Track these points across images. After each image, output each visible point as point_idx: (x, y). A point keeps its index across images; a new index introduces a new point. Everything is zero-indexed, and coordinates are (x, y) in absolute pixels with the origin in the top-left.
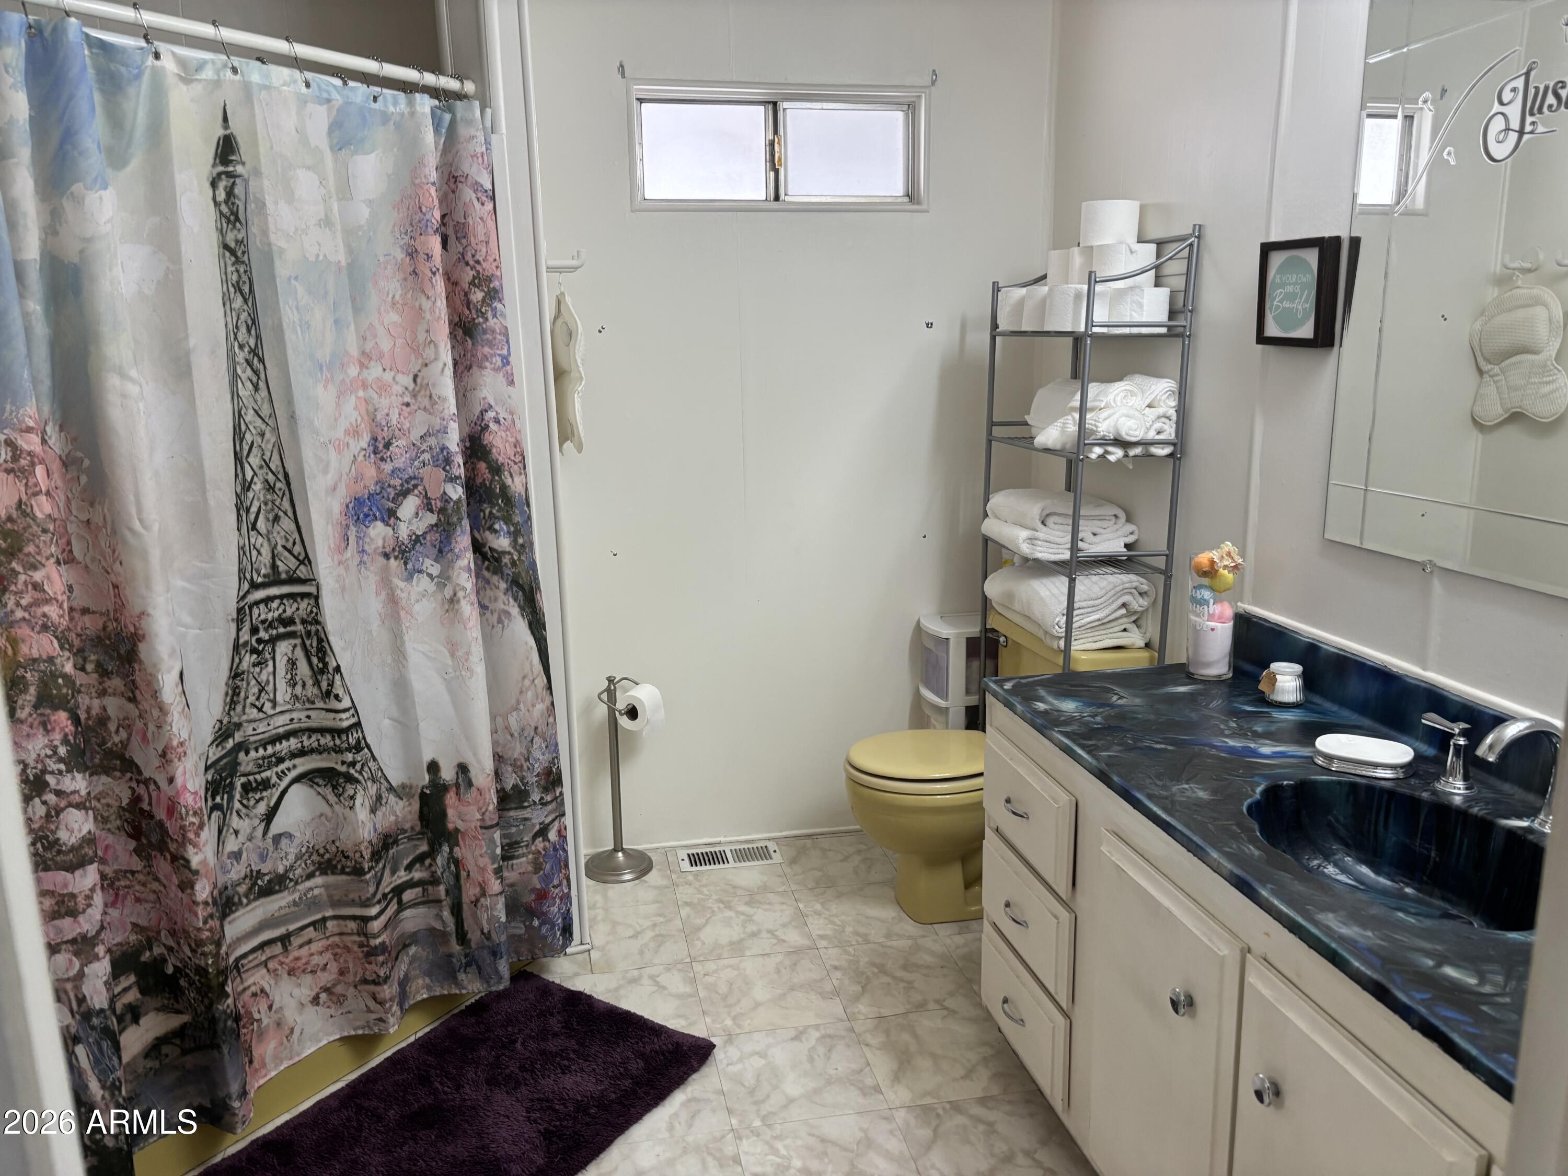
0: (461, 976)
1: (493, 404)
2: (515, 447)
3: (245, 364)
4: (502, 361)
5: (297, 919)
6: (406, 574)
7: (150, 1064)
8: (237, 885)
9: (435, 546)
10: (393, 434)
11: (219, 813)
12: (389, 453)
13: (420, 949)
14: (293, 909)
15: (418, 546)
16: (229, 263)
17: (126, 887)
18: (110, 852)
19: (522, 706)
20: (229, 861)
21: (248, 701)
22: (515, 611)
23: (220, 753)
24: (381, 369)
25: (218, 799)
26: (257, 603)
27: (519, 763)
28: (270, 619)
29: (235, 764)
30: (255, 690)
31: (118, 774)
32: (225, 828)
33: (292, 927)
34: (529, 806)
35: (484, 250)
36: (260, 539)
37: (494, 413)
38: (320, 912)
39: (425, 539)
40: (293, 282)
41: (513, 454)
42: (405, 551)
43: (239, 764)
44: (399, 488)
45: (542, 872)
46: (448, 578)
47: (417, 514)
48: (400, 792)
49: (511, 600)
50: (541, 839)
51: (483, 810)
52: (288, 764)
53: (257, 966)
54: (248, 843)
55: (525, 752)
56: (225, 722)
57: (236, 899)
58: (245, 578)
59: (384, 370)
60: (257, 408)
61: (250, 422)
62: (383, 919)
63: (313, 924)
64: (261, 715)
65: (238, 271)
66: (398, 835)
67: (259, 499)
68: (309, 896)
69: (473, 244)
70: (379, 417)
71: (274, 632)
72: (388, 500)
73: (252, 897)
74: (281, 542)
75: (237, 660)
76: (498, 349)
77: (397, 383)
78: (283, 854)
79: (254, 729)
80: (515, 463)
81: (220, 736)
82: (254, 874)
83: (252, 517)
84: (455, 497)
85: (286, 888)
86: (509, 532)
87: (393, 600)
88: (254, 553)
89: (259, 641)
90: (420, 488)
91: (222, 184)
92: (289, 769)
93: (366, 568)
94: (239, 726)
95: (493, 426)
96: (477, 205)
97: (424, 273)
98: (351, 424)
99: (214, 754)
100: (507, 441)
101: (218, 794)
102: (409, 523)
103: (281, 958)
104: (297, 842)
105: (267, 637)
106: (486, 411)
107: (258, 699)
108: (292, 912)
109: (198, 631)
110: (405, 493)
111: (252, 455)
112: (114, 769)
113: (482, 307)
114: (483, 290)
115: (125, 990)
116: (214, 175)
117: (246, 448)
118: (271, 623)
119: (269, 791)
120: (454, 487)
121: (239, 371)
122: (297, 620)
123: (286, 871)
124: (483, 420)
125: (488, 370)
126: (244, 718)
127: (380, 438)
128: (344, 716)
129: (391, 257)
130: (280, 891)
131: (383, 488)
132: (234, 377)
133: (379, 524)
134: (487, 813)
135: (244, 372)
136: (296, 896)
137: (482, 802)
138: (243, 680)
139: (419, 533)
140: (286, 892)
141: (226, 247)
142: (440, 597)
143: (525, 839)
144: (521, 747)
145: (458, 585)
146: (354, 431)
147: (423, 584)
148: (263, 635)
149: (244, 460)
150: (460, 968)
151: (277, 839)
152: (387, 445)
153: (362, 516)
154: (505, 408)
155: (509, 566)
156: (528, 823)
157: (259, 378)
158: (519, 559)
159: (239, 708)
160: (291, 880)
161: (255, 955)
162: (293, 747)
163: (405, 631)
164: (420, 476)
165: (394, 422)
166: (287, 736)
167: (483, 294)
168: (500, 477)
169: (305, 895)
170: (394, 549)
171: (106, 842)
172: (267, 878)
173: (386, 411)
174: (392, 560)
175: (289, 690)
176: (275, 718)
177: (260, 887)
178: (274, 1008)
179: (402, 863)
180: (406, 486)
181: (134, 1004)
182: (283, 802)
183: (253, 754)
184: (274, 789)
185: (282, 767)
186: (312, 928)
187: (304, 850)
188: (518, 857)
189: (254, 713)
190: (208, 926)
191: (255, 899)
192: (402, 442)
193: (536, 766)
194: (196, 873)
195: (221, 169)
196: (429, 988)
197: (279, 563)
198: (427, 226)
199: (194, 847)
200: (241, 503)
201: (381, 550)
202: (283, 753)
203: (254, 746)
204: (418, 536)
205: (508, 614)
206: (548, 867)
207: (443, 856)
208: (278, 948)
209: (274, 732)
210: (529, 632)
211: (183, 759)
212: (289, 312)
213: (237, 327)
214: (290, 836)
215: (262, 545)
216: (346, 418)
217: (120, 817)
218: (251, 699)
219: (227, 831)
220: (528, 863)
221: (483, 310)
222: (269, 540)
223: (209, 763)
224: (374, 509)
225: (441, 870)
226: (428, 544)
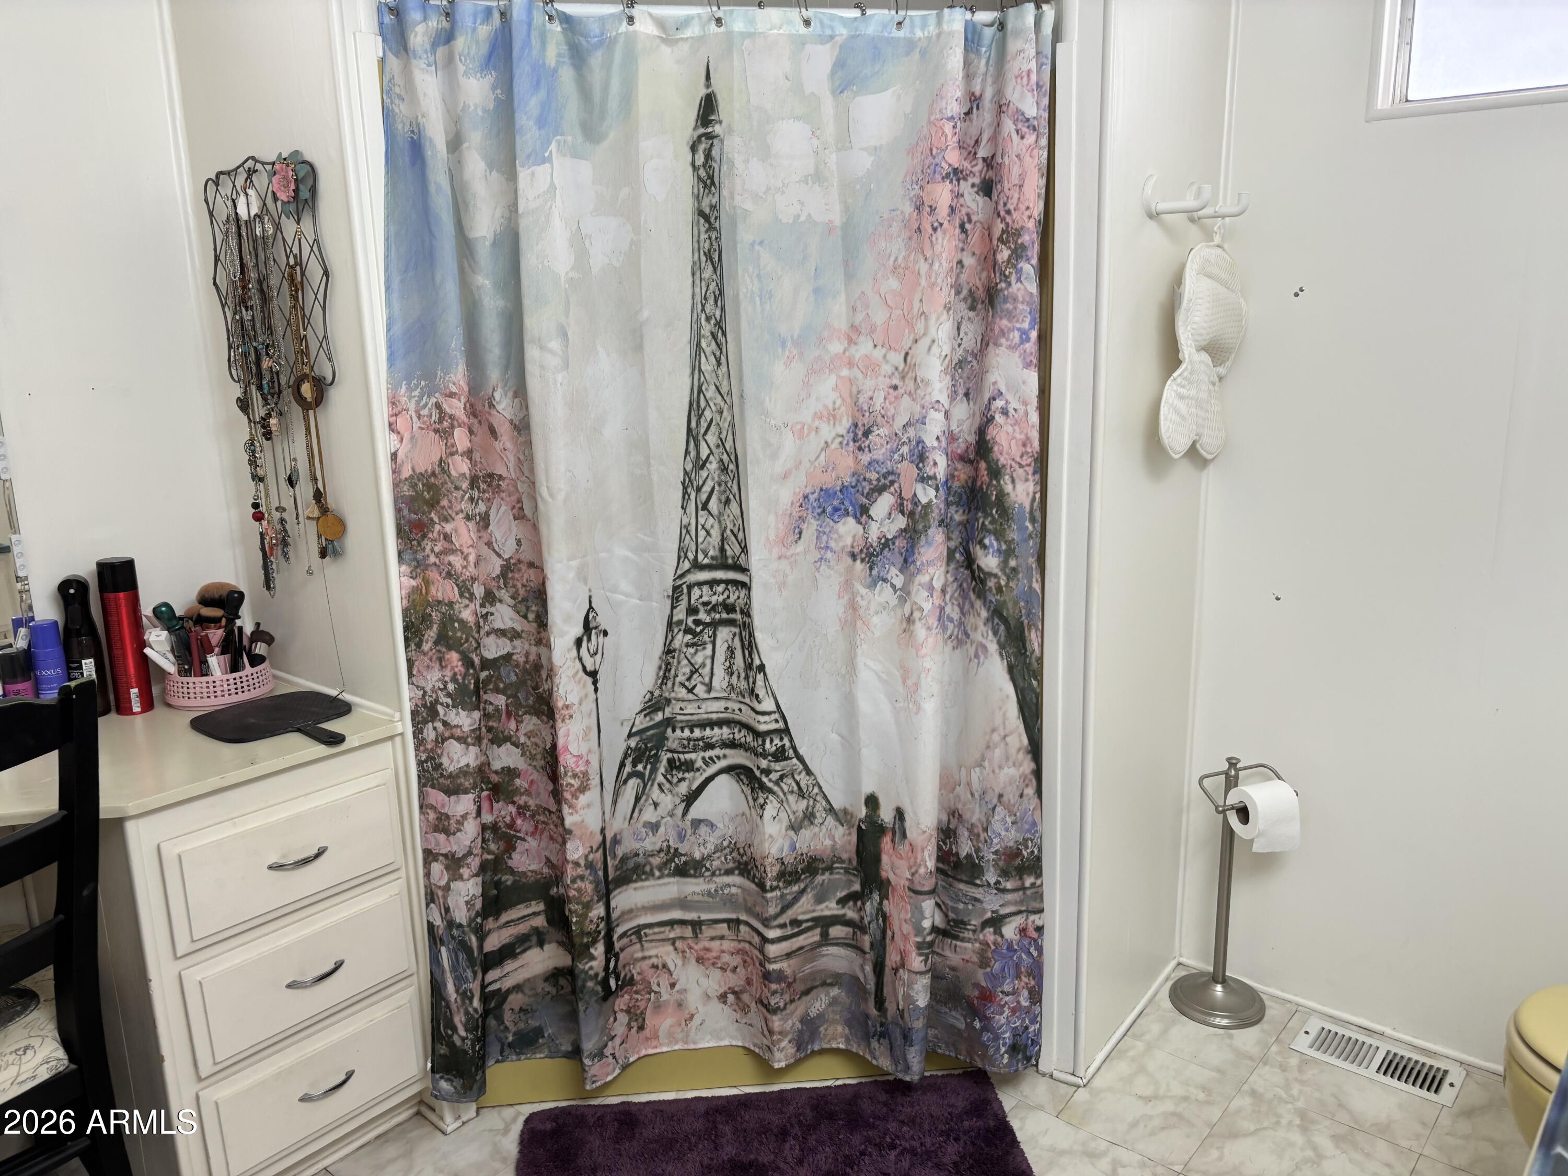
0: (874, 1044)
1: (1004, 390)
2: (1024, 445)
3: (710, 337)
4: (1021, 337)
5: (710, 909)
6: (869, 580)
7: (548, 988)
8: (650, 856)
9: (902, 554)
10: (875, 421)
11: (639, 781)
12: (867, 442)
13: (843, 994)
14: (706, 899)
15: (886, 551)
16: (703, 229)
17: (543, 822)
18: (534, 787)
19: (986, 764)
20: (644, 830)
21: (678, 680)
22: (993, 647)
23: (647, 723)
24: (871, 345)
25: (640, 767)
26: (700, 584)
27: (976, 831)
28: (713, 603)
29: (662, 738)
30: (687, 670)
31: (545, 718)
32: (644, 798)
33: (704, 917)
34: (982, 886)
35: (1016, 196)
36: (711, 520)
37: (1003, 402)
38: (734, 912)
39: (894, 544)
40: (757, 247)
41: (1019, 454)
42: (872, 555)
43: (667, 739)
44: (875, 483)
45: (988, 970)
46: (908, 593)
47: (890, 514)
48: (842, 817)
49: (990, 633)
50: (991, 930)
51: (913, 870)
52: (717, 752)
53: (663, 940)
54: (669, 818)
55: (984, 820)
56: (657, 693)
57: (648, 868)
58: (686, 557)
59: (875, 346)
60: (718, 384)
61: (711, 399)
62: (785, 946)
63: (728, 921)
64: (691, 696)
65: (710, 238)
66: (834, 863)
67: (713, 479)
68: (726, 892)
69: (1006, 190)
70: (861, 400)
71: (717, 616)
72: (862, 495)
73: (666, 872)
74: (730, 526)
75: (670, 637)
76: (1018, 321)
77: (887, 362)
78: (701, 841)
79: (681, 709)
80: (1021, 466)
81: (649, 707)
82: (672, 851)
83: (704, 497)
84: (924, 501)
85: (701, 875)
86: (999, 551)
87: (853, 606)
88: (702, 533)
89: (697, 622)
90: (896, 485)
91: (702, 147)
92: (718, 758)
93: (829, 567)
94: (668, 701)
95: (999, 418)
96: (1015, 138)
97: (926, 230)
98: (826, 407)
99: (641, 723)
100: (1013, 438)
101: (641, 762)
102: (881, 524)
103: (690, 941)
104: (718, 833)
105: (708, 620)
106: (994, 399)
107: (689, 679)
108: (708, 902)
109: (638, 601)
110: (881, 490)
111: (710, 433)
112: (543, 714)
113: (1006, 268)
114: (1009, 248)
115: (535, 914)
116: (695, 139)
117: (704, 425)
118: (714, 606)
119: (692, 774)
120: (924, 489)
121: (704, 344)
122: (738, 609)
123: (703, 859)
124: (989, 409)
125: (1003, 348)
126: (673, 695)
127: (860, 424)
128: (766, 718)
129: (899, 212)
130: (694, 876)
131: (858, 481)
132: (698, 349)
133: (851, 521)
134: (917, 876)
135: (709, 345)
136: (712, 887)
137: (912, 860)
138: (673, 657)
139: (890, 536)
140: (702, 879)
141: (701, 213)
142: (899, 612)
143: (973, 922)
144: (980, 813)
145: (916, 603)
146: (829, 414)
147: (884, 594)
148: (702, 616)
149: (700, 438)
150: (874, 1036)
151: (696, 823)
152: (867, 434)
153: (829, 509)
154: (1017, 396)
155: (994, 591)
156: (978, 905)
157: (721, 353)
158: (1007, 585)
159: (670, 684)
160: (707, 870)
161: (662, 929)
162: (725, 736)
163: (858, 643)
164: (898, 471)
165: (878, 407)
166: (720, 723)
167: (1009, 252)
168: (998, 482)
169: (722, 890)
170: (861, 550)
171: (532, 777)
172: (683, 859)
173: (870, 394)
174: (858, 562)
175: (727, 678)
176: (709, 703)
177: (677, 865)
178: (677, 987)
179: (834, 894)
180: (883, 481)
181: (541, 929)
182: (707, 789)
183: (678, 732)
184: (698, 774)
185: (710, 753)
186: (725, 925)
187: (725, 843)
188: (963, 940)
189: (682, 693)
190: (576, 886)
191: (669, 875)
192: (884, 431)
193: (995, 841)
194: (569, 832)
195: (702, 131)
196: (848, 1041)
197: (727, 547)
198: (935, 172)
199: (570, 807)
200: (690, 480)
201: (849, 549)
202: (714, 740)
203: (680, 725)
204: (887, 540)
205: (985, 648)
206: (997, 966)
207: (872, 903)
208: (688, 932)
209: (705, 716)
210: (1007, 677)
211: (567, 721)
212: (748, 280)
213: (706, 299)
214: (712, 825)
215: (712, 526)
216: (818, 399)
217: (545, 758)
218: (680, 678)
219: (646, 800)
220: (974, 951)
221: (1007, 273)
222: (720, 522)
223: (634, 730)
224: (847, 503)
225: (869, 919)
226: (896, 550)
